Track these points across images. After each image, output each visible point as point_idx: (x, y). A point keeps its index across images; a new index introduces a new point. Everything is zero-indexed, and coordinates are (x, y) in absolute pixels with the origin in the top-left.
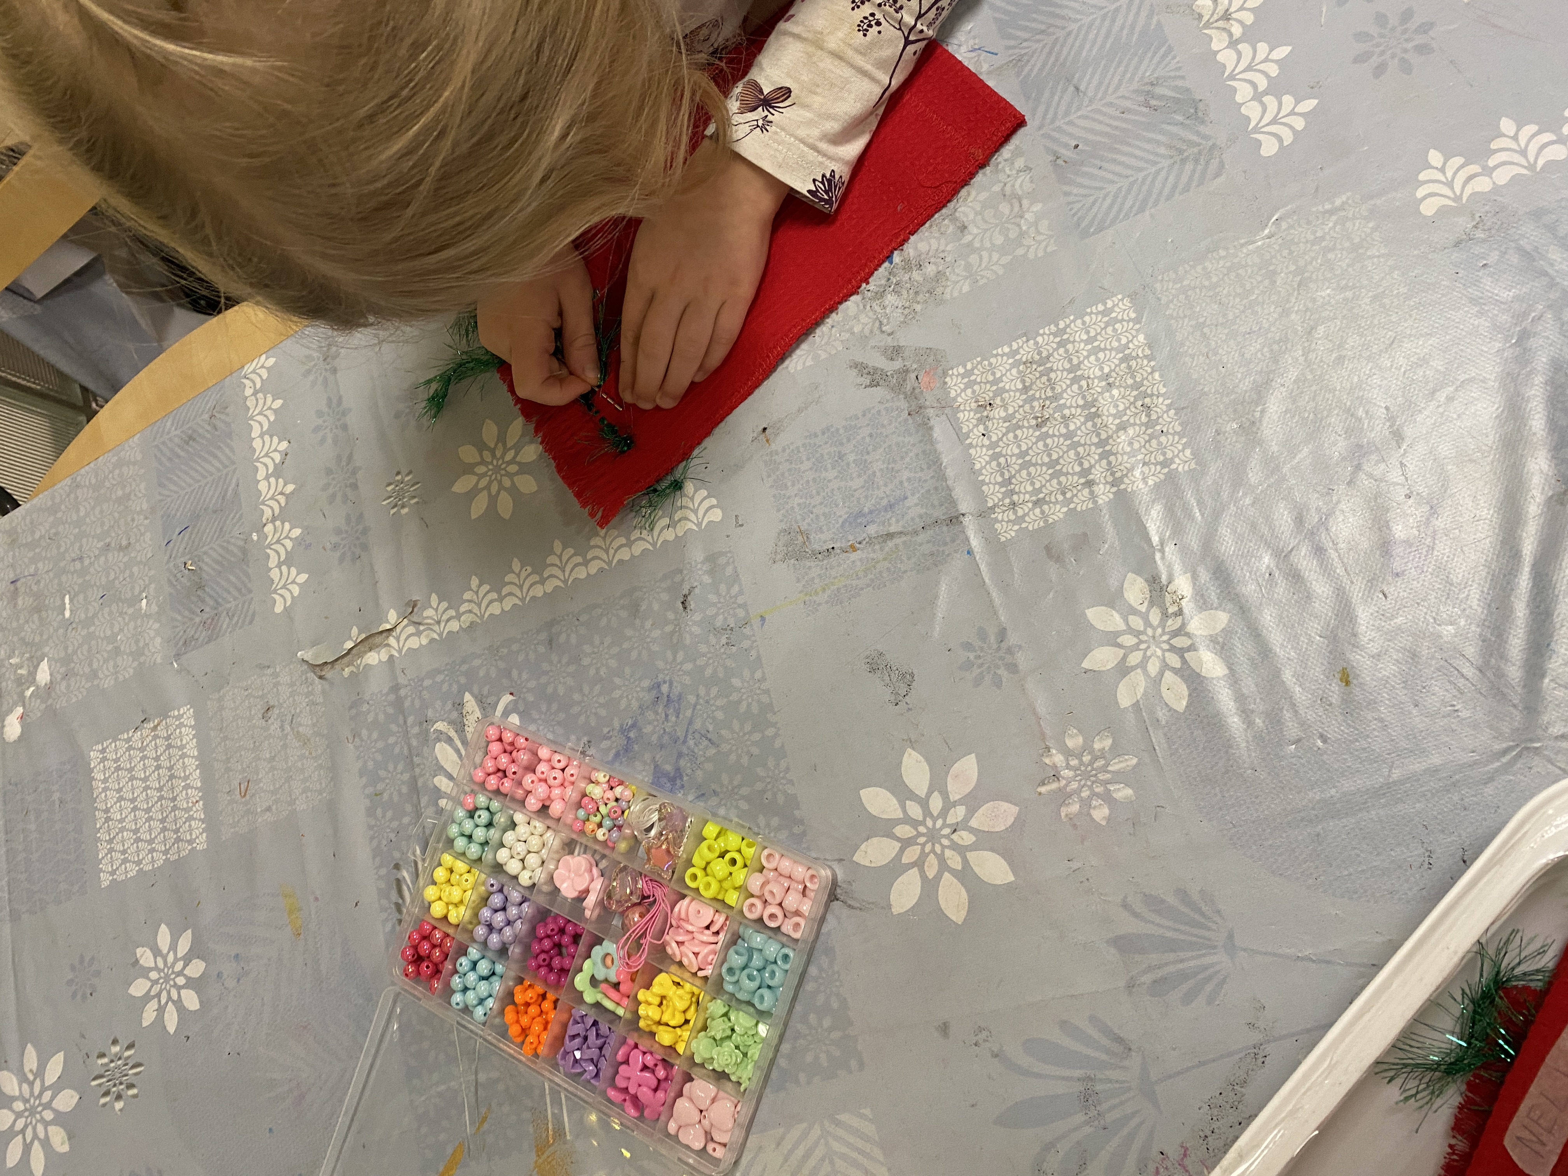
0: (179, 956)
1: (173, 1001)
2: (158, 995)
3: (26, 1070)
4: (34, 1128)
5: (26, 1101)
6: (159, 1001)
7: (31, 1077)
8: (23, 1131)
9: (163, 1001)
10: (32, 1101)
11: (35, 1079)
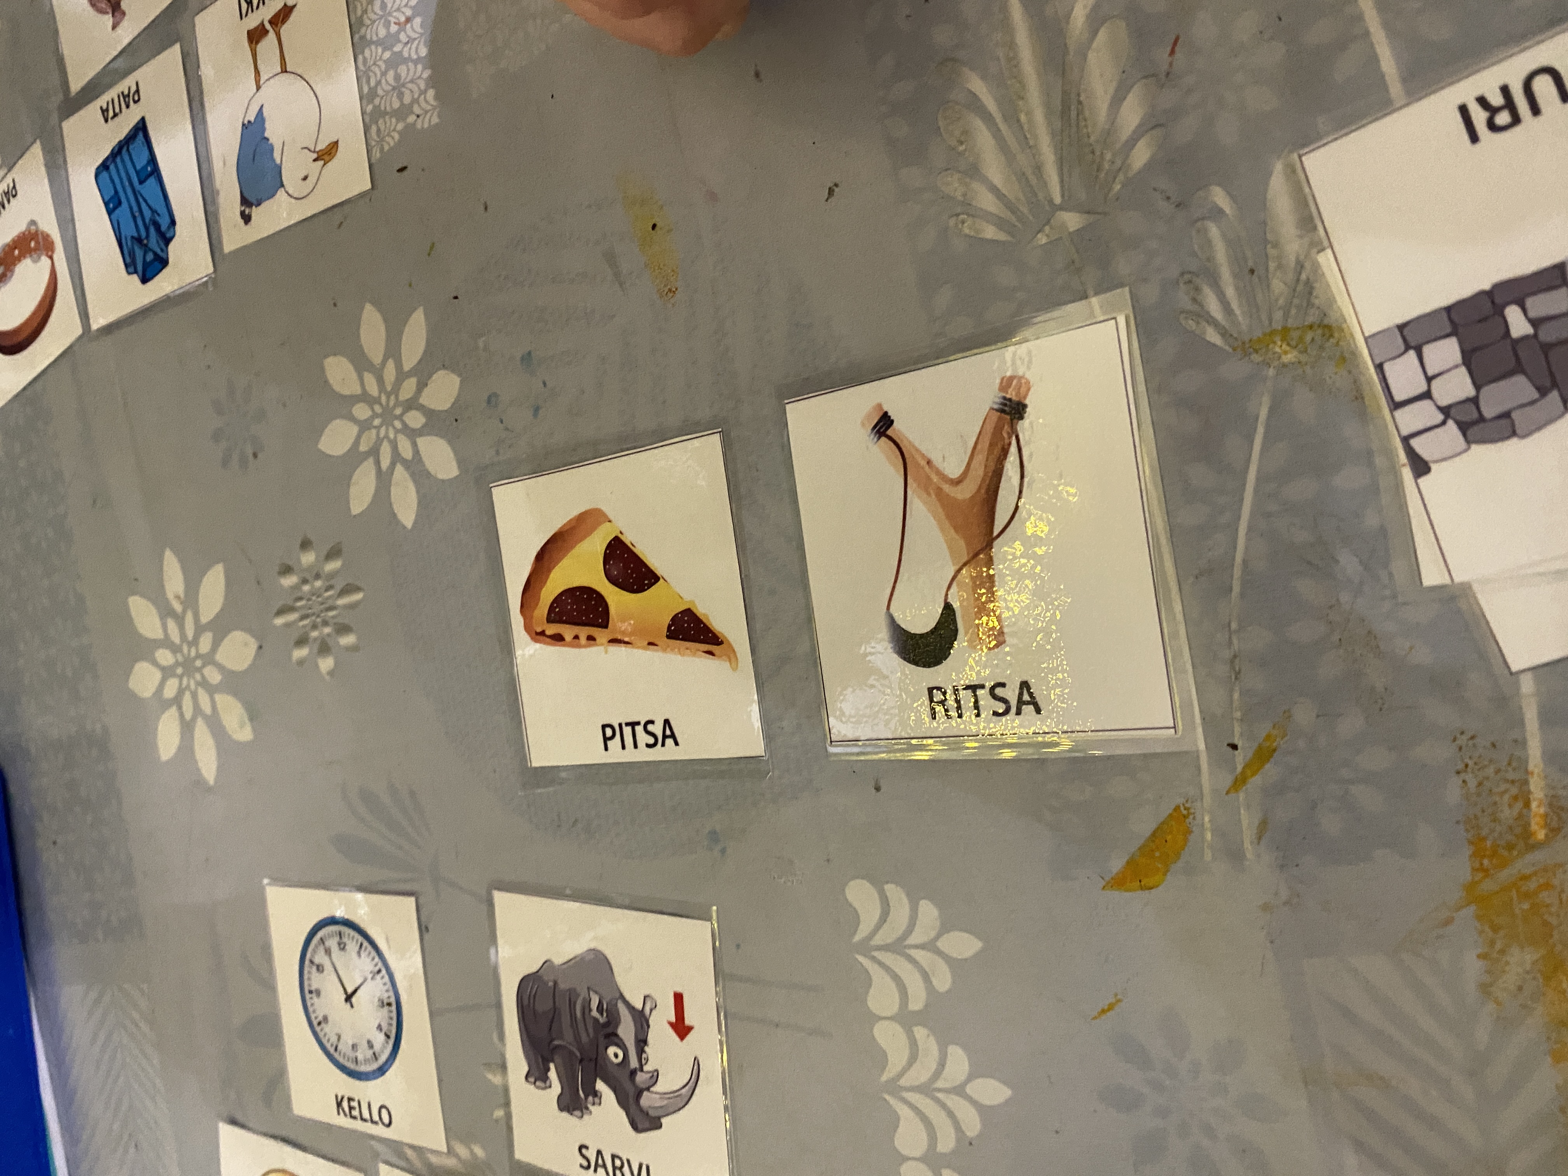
0: (407, 366)
1: (406, 464)
2: (374, 452)
3: (170, 595)
4: (194, 696)
5: (175, 649)
6: (378, 463)
7: (178, 607)
8: (177, 701)
9: (385, 463)
10: (185, 649)
11: (184, 611)
